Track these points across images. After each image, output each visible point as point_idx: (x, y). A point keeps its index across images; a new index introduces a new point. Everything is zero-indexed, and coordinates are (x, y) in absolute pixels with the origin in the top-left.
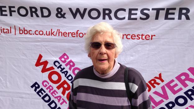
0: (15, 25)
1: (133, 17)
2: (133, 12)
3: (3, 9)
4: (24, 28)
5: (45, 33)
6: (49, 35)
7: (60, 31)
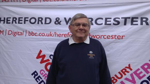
0: (27, 29)
1: (108, 23)
2: (108, 20)
3: (21, 19)
4: (32, 32)
5: (46, 34)
6: (49, 36)
7: (56, 33)
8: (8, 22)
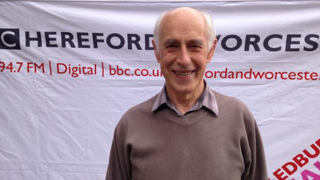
0: (103, 62)
3: (83, 37)
4: (118, 66)
6: (158, 75)
8: (51, 42)
